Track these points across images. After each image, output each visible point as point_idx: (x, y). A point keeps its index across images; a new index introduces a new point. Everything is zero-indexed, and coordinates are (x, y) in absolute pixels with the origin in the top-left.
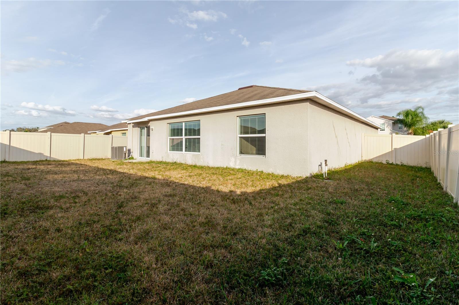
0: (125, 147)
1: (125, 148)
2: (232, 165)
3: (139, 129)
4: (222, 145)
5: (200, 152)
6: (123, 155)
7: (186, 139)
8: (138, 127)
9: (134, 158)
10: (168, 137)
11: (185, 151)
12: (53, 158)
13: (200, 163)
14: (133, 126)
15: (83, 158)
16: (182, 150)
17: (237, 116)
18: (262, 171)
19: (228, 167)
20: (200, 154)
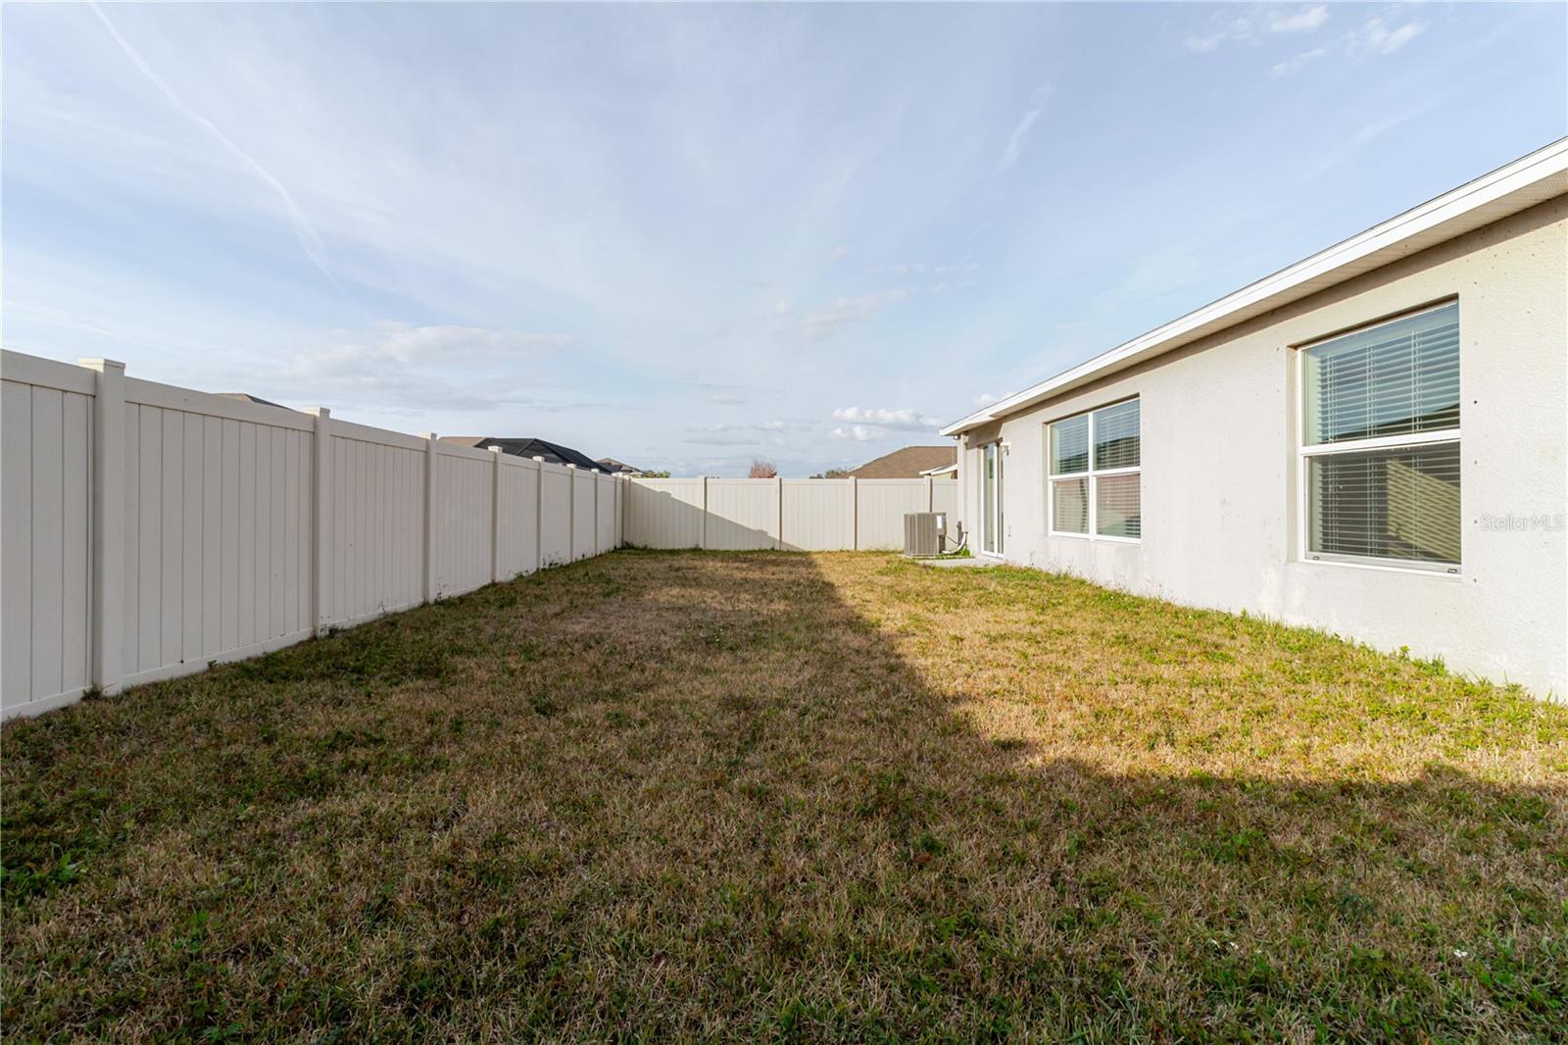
0: (939, 514)
1: (939, 519)
2: (1267, 607)
3: (982, 451)
4: (1224, 502)
5: (1138, 535)
6: (934, 540)
7: (1099, 479)
8: (979, 446)
9: (971, 554)
10: (1050, 477)
11: (1099, 533)
12: (786, 544)
13: (1139, 586)
14: (966, 444)
15: (852, 548)
16: (1083, 527)
17: (1295, 347)
18: (1435, 664)
19: (1252, 613)
20: (1138, 546)
